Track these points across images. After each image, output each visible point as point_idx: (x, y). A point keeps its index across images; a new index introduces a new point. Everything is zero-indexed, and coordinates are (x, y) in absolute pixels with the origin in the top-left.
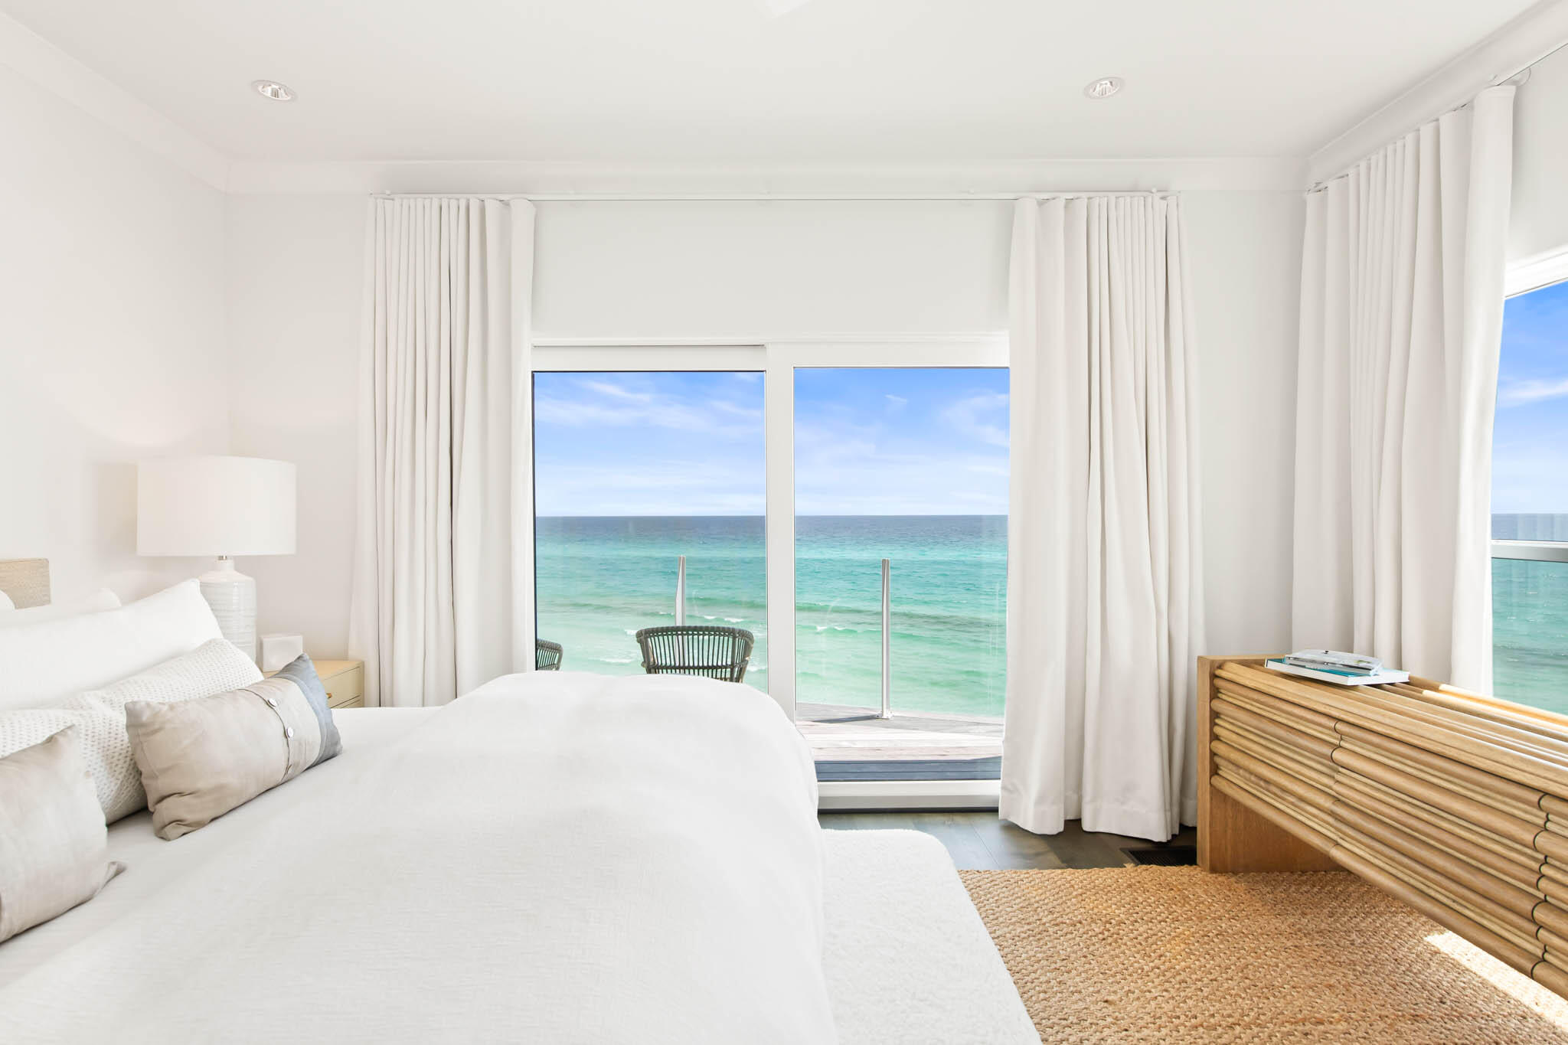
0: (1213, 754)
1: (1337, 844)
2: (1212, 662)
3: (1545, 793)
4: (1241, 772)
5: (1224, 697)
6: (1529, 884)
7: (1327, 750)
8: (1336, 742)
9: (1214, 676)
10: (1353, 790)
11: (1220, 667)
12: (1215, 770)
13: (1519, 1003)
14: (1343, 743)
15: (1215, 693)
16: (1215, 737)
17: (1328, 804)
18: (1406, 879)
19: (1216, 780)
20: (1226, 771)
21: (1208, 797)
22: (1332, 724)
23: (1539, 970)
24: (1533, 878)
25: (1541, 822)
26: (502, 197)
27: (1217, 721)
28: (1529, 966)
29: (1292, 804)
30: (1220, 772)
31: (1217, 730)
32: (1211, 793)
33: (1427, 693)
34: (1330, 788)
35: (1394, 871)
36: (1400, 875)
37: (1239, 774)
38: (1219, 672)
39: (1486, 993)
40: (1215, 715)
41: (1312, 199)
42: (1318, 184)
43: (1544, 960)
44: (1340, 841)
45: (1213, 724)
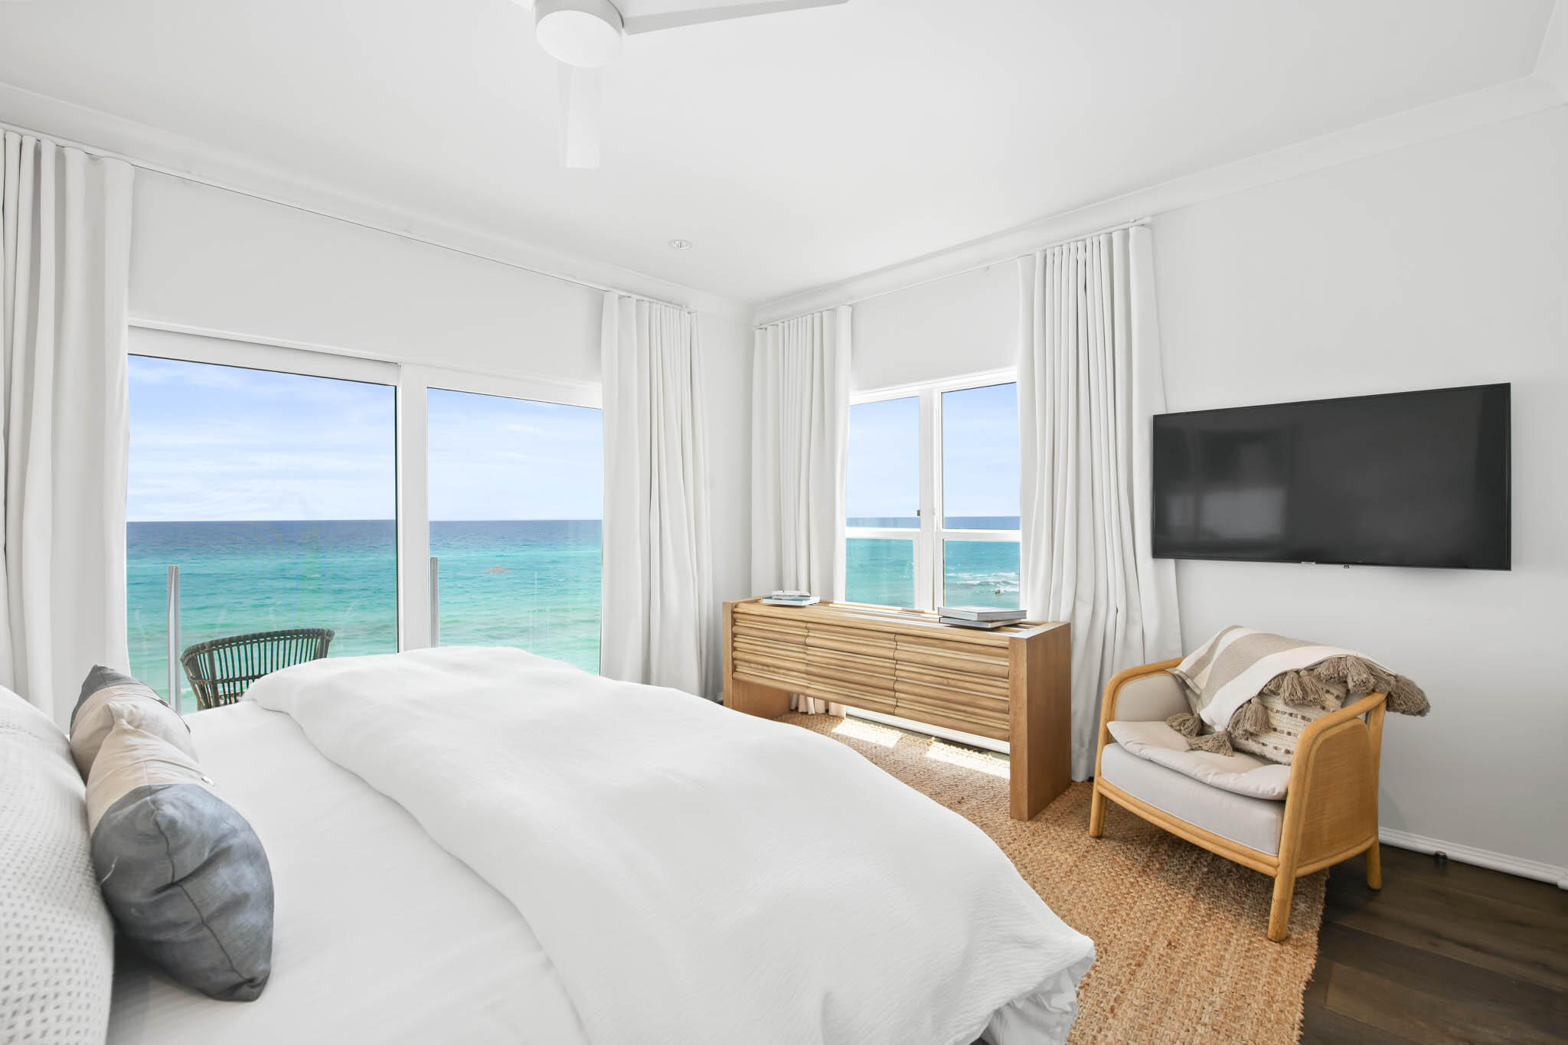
0: (734, 659)
1: (808, 687)
2: (732, 604)
3: (896, 634)
4: (752, 665)
5: (739, 624)
6: (891, 675)
7: (802, 639)
8: (806, 634)
9: (733, 612)
10: (816, 655)
11: (736, 607)
12: (734, 670)
13: (872, 743)
14: (809, 634)
15: (734, 622)
16: (734, 649)
17: (802, 667)
18: (841, 692)
19: (736, 675)
20: (742, 668)
21: (731, 685)
22: (804, 625)
23: (897, 711)
24: (893, 672)
25: (894, 647)
26: (90, 150)
27: (736, 639)
28: (892, 710)
29: (784, 674)
30: (738, 670)
31: (736, 644)
32: (733, 683)
33: (831, 605)
34: (805, 659)
35: (835, 691)
36: (839, 692)
37: (751, 667)
38: (736, 610)
39: (860, 744)
40: (734, 635)
41: (758, 333)
42: (761, 325)
43: (897, 706)
44: (809, 685)
45: (733, 641)
